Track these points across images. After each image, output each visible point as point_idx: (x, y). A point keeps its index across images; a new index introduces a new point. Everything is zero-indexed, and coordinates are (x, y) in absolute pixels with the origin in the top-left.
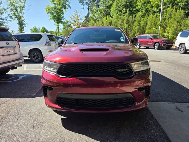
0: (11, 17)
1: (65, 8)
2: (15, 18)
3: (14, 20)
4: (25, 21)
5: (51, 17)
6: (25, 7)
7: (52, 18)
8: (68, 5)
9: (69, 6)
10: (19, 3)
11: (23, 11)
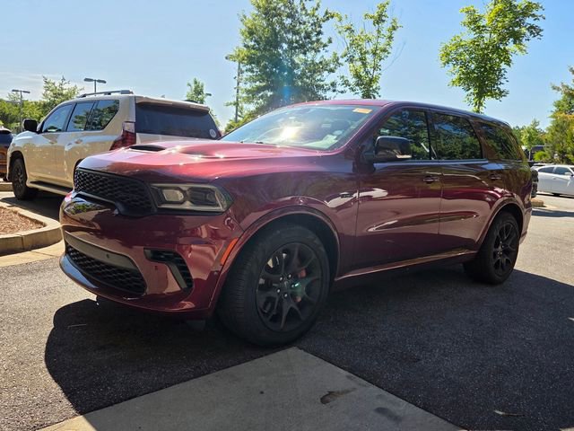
0: (346, 83)
1: (517, 38)
2: (358, 85)
3: (352, 90)
4: (379, 92)
5: (456, 77)
6: (390, 51)
7: (460, 79)
8: (532, 27)
9: (534, 30)
10: (374, 41)
11: (381, 63)
